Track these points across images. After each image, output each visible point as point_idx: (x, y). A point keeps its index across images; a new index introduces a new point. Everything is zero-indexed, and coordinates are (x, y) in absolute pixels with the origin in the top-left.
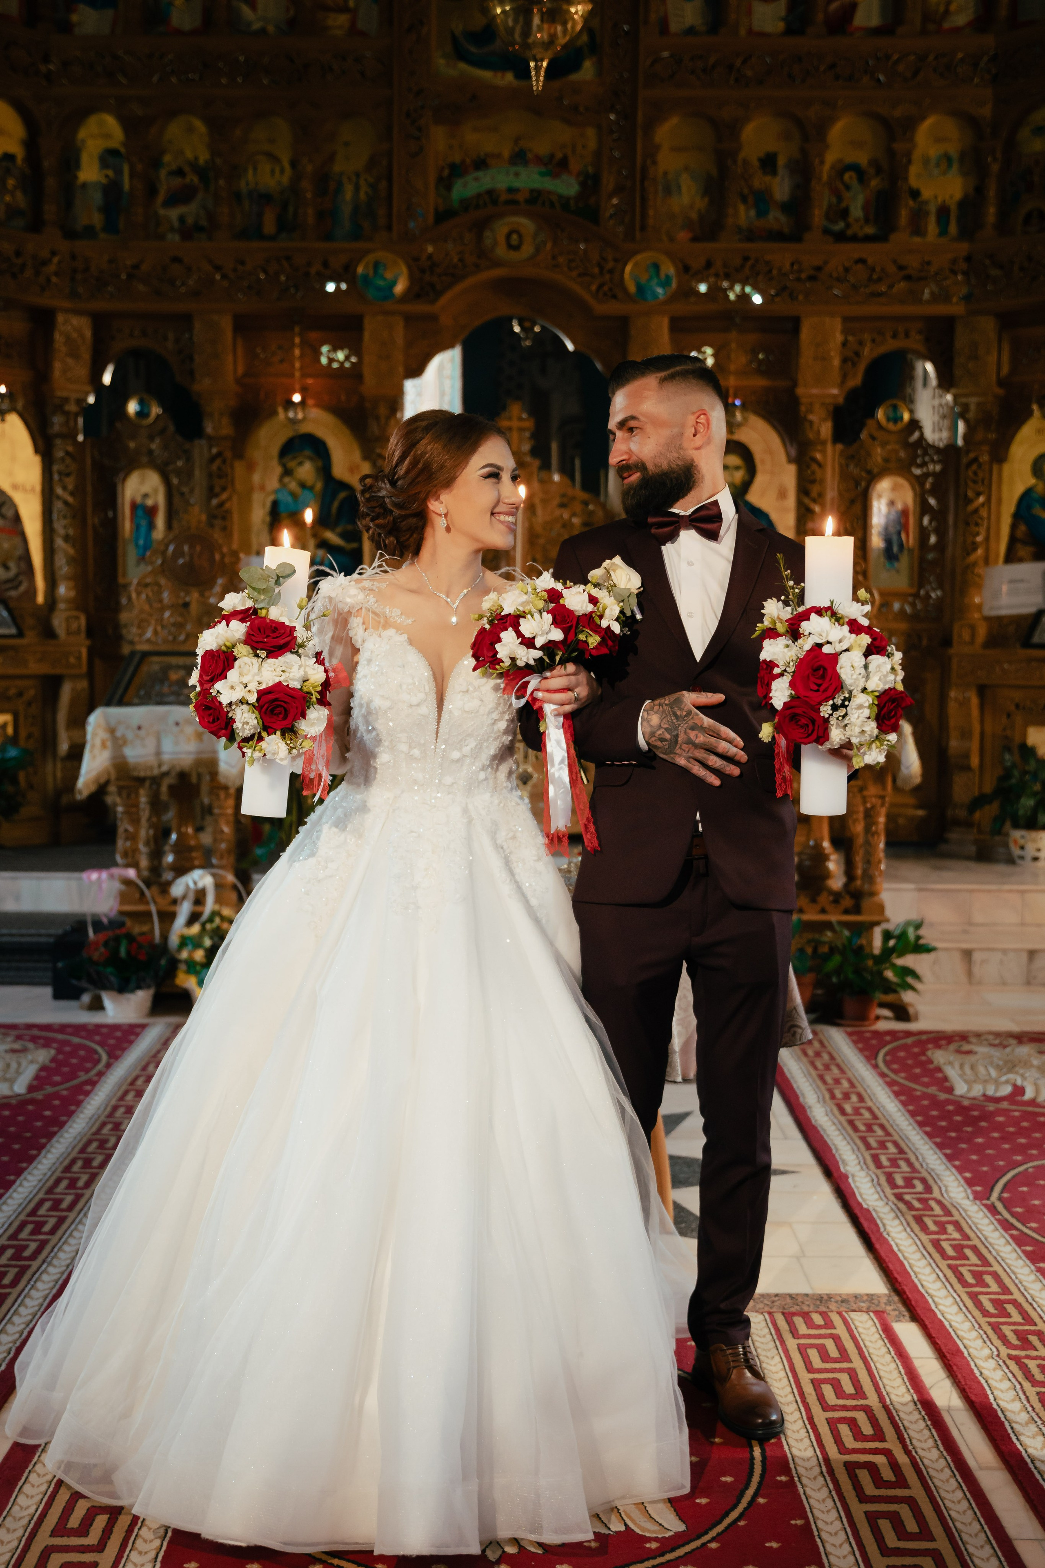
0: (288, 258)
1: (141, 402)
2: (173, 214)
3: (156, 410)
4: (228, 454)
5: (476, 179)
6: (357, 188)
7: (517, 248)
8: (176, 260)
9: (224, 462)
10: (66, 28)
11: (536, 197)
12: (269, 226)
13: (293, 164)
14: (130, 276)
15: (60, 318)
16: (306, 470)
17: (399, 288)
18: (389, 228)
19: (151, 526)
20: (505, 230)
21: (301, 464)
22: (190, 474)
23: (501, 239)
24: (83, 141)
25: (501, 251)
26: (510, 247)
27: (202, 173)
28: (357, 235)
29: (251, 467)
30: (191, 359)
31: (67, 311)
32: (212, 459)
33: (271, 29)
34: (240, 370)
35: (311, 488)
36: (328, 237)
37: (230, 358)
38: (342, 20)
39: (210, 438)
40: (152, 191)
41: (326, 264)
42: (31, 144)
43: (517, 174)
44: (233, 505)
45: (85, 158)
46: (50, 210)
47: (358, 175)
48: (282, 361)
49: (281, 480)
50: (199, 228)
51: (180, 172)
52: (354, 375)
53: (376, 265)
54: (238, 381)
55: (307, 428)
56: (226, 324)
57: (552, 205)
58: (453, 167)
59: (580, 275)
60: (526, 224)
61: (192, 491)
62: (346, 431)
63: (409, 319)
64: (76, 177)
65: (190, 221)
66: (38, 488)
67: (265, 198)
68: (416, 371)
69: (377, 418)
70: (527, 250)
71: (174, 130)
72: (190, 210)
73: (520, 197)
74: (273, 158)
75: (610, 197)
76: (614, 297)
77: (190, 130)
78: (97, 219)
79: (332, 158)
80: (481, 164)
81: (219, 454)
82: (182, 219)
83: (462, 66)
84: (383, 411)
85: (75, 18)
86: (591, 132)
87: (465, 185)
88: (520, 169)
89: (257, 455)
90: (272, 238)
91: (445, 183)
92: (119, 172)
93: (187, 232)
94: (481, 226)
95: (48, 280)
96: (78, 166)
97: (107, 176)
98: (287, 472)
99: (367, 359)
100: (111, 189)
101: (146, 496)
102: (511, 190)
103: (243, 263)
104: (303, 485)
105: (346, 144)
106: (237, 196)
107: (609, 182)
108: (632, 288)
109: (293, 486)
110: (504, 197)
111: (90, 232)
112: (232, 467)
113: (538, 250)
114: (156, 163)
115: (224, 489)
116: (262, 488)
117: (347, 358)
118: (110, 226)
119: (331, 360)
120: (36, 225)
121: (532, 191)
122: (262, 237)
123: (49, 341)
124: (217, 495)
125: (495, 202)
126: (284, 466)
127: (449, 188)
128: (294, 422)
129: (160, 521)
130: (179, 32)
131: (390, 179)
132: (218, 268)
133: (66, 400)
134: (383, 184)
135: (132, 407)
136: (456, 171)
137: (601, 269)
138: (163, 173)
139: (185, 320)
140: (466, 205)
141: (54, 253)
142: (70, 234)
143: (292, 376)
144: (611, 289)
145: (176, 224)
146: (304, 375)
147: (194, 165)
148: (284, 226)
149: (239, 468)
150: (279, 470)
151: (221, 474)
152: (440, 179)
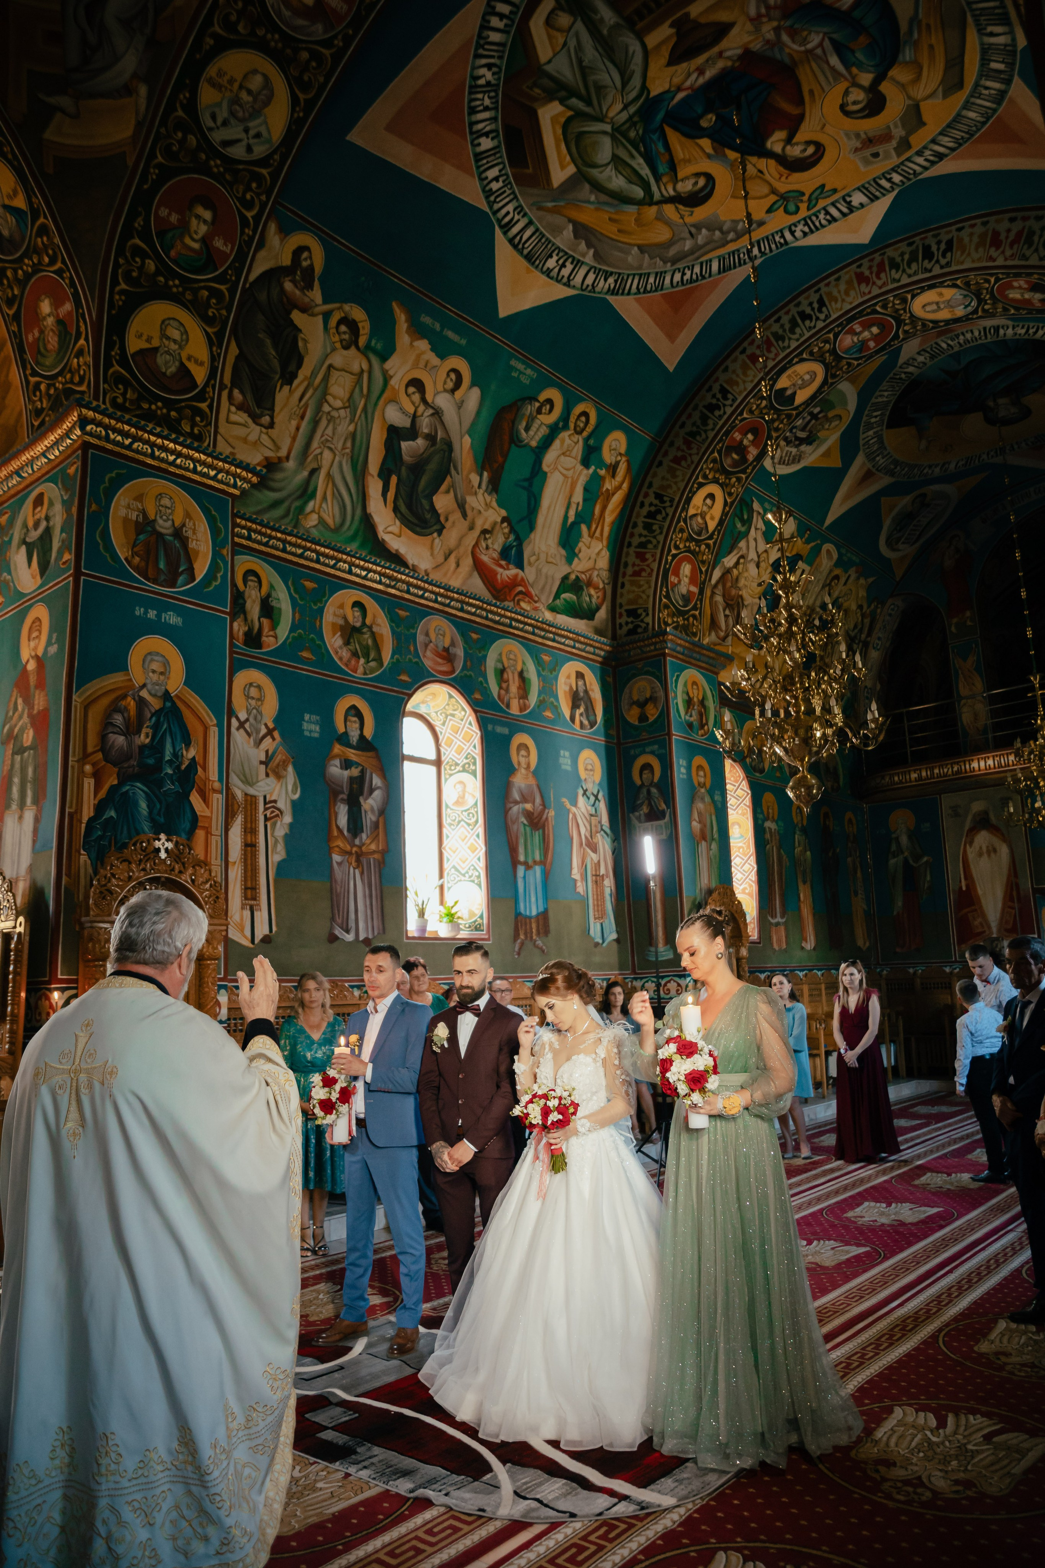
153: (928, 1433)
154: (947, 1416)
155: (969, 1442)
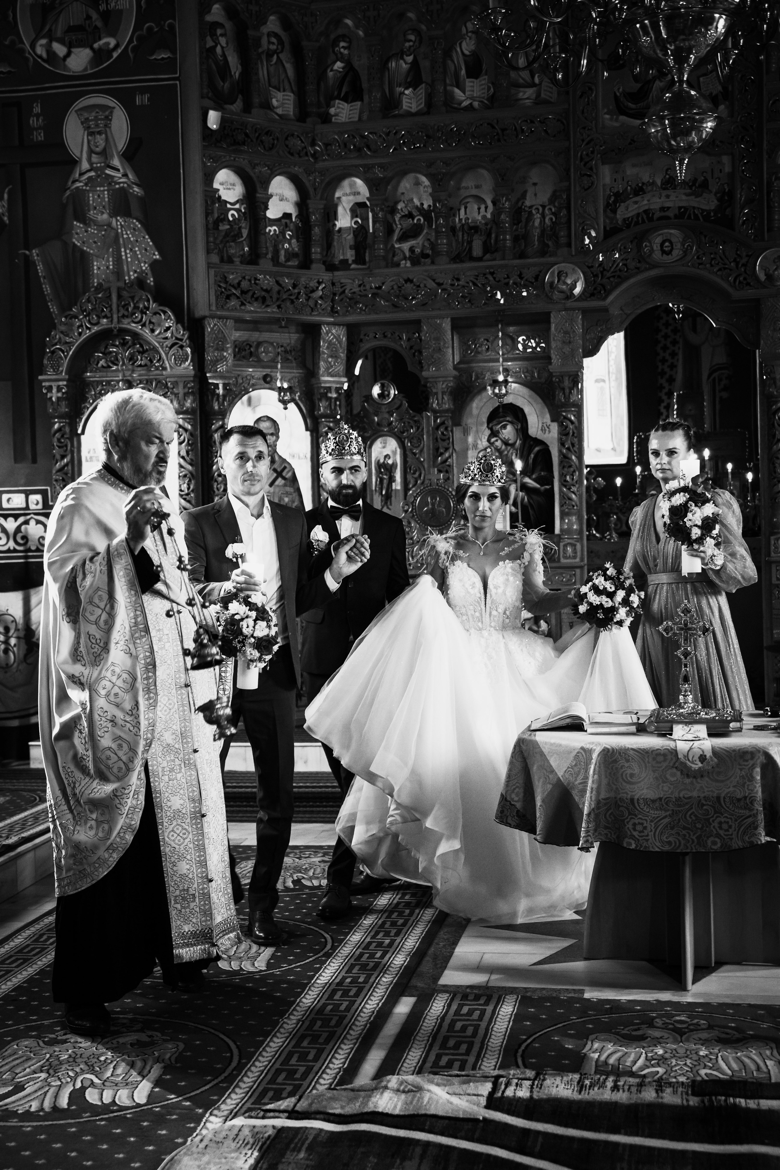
0: (492, 274)
1: (382, 387)
2: (406, 246)
3: (393, 392)
4: (449, 423)
5: (636, 203)
6: (543, 216)
7: (669, 253)
8: (408, 280)
9: (446, 429)
10: (326, 119)
11: (683, 213)
12: (477, 250)
13: (494, 203)
14: (374, 295)
15: (324, 329)
16: (508, 432)
17: (578, 290)
18: (569, 245)
19: (392, 480)
20: (659, 240)
21: (504, 427)
22: (420, 439)
23: (656, 247)
24: (339, 198)
25: (657, 255)
26: (663, 252)
27: (426, 214)
28: (543, 252)
29: (466, 432)
30: (420, 353)
31: (329, 324)
32: (437, 427)
33: (476, 104)
34: (457, 359)
35: (513, 445)
36: (522, 256)
37: (450, 351)
38: (530, 92)
39: (434, 411)
40: (390, 231)
41: (520, 276)
42: (302, 205)
43: (668, 196)
44: (454, 461)
45: (340, 210)
46: (316, 251)
47: (544, 207)
48: (488, 349)
49: (489, 440)
50: (425, 256)
51: (410, 216)
52: (545, 357)
53: (560, 274)
54: (455, 368)
55: (508, 400)
56: (447, 325)
57: (696, 217)
58: (617, 195)
59: (720, 270)
60: (675, 234)
61: (421, 451)
62: (539, 400)
63: (585, 312)
64: (335, 225)
65: (418, 250)
66: (309, 455)
67: (473, 229)
68: (592, 351)
69: (563, 389)
70: (677, 253)
71: (406, 184)
72: (418, 243)
73: (670, 214)
74: (480, 200)
75: (743, 209)
76: (748, 284)
77: (418, 183)
78: (350, 255)
79: (524, 196)
80: (639, 191)
81: (443, 423)
82: (412, 250)
83: (622, 118)
84: (567, 383)
85: (332, 111)
86: (726, 159)
87: (627, 208)
88: (670, 192)
89: (469, 421)
90: (480, 259)
91: (611, 208)
92: (365, 219)
93: (416, 259)
94: (640, 239)
95: (316, 303)
96: (336, 218)
97: (356, 223)
98: (494, 434)
99: (553, 345)
100: (360, 232)
101: (387, 456)
102: (662, 209)
103: (458, 280)
104: (506, 443)
105: (535, 184)
106: (453, 229)
107: (741, 196)
108: (762, 277)
109: (499, 444)
110: (658, 215)
111: (344, 265)
112: (452, 431)
113: (685, 253)
114: (393, 211)
115: (447, 449)
116: (475, 446)
117: (538, 344)
118: (360, 259)
119: (525, 347)
120: (306, 264)
121: (680, 208)
122: (472, 259)
123: (316, 346)
124: (441, 454)
125: (651, 219)
126: (491, 429)
127: (614, 211)
128: (499, 396)
129: (398, 475)
130: (409, 114)
131: (569, 209)
132: (439, 284)
133: (329, 389)
134: (564, 212)
135: (376, 390)
136: (620, 197)
137: (737, 264)
138: (397, 217)
139: (417, 324)
140: (628, 223)
141: (319, 283)
142: (331, 267)
143: (497, 361)
144: (745, 279)
145: (407, 254)
146: (505, 360)
147: (420, 210)
148: (487, 249)
149: (457, 433)
150: (488, 432)
151: (445, 438)
152: (607, 205)
153: (96, 1080)
154: (68, 1104)
155: (46, 1080)
